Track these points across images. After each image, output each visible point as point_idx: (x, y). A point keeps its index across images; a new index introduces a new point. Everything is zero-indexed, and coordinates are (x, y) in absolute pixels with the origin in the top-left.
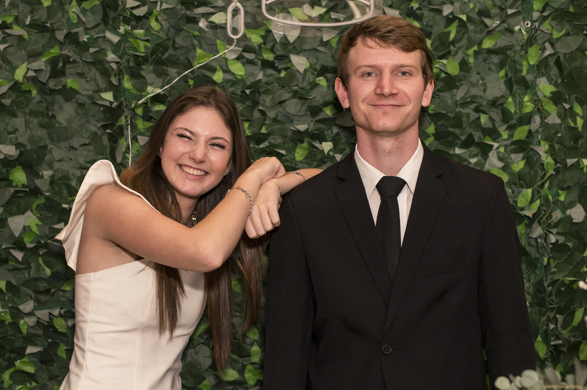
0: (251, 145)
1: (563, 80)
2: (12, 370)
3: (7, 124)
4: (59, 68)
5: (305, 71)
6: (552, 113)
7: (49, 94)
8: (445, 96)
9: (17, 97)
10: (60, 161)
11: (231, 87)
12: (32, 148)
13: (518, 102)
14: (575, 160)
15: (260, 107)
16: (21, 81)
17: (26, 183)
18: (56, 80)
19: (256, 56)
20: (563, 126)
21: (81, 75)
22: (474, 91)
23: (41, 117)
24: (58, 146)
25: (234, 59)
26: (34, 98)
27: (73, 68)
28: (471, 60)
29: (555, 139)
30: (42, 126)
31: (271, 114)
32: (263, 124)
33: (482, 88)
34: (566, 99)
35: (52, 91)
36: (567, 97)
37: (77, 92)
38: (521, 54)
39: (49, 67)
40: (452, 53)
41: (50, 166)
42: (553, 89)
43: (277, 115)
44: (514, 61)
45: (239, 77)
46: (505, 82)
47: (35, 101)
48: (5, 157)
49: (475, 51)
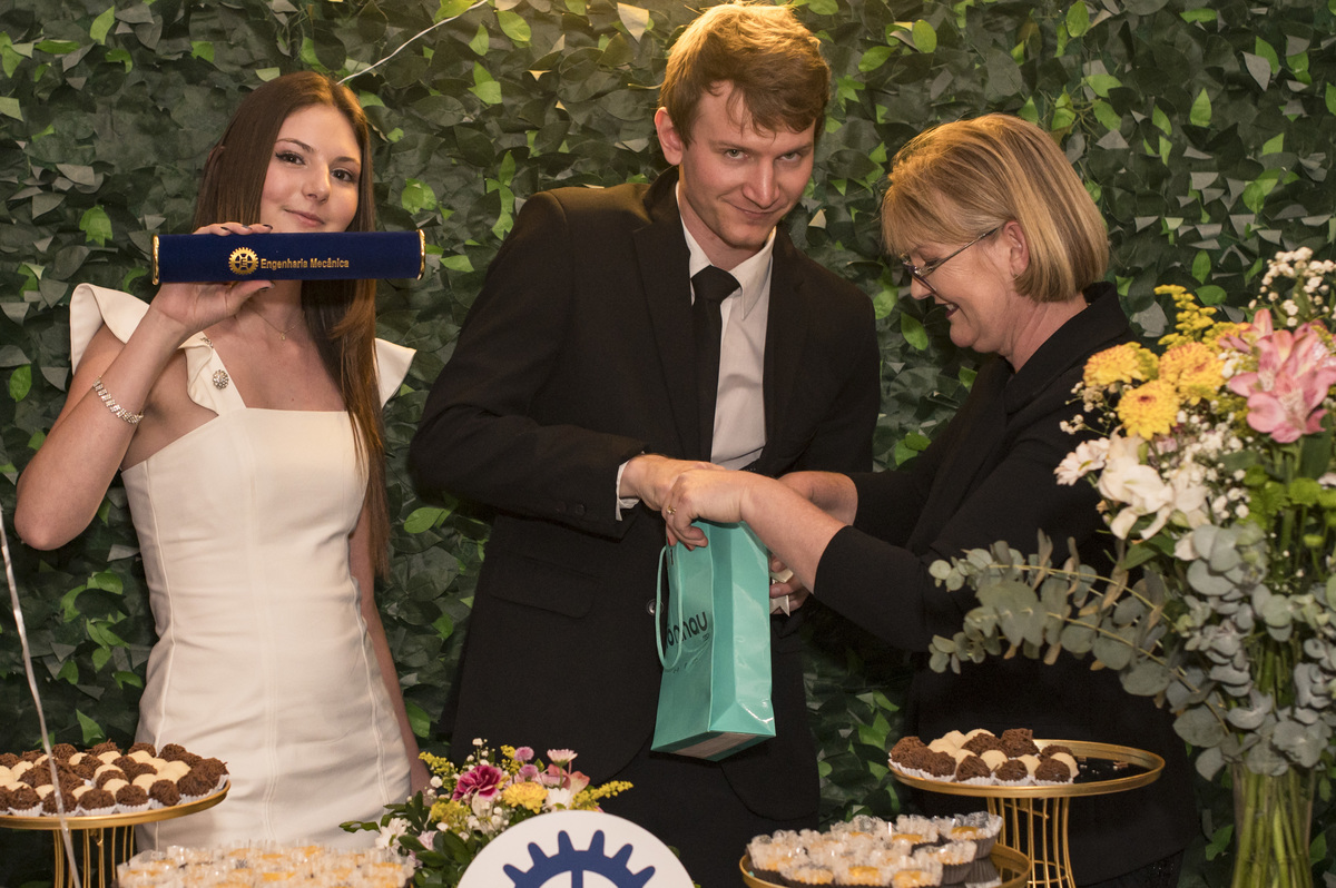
0: (540, 176)
1: (1133, 66)
2: (81, 589)
3: (76, 125)
4: (177, 20)
5: (646, 35)
6: (1111, 128)
7: (159, 70)
8: (908, 91)
9: (96, 74)
10: (177, 196)
11: (504, 62)
12: (123, 171)
13: (1045, 107)
14: (1153, 219)
15: (559, 106)
16: (103, 43)
17: (111, 237)
18: (171, 42)
19: (552, 7)
20: (1132, 153)
21: (218, 34)
22: (963, 84)
23: (141, 113)
24: (173, 169)
25: (510, 10)
26: (128, 74)
27: (202, 20)
28: (962, 24)
29: (1116, 178)
30: (144, 129)
31: (579, 119)
32: (564, 136)
33: (979, 80)
34: (1139, 103)
35: (164, 64)
36: (1142, 99)
37: (211, 67)
38: (1056, 16)
39: (160, 17)
40: (925, 9)
41: (158, 207)
42: (1113, 83)
43: (589, 119)
44: (1042, 29)
45: (521, 46)
46: (1022, 67)
47: (131, 82)
48: (73, 187)
49: (968, 7)
